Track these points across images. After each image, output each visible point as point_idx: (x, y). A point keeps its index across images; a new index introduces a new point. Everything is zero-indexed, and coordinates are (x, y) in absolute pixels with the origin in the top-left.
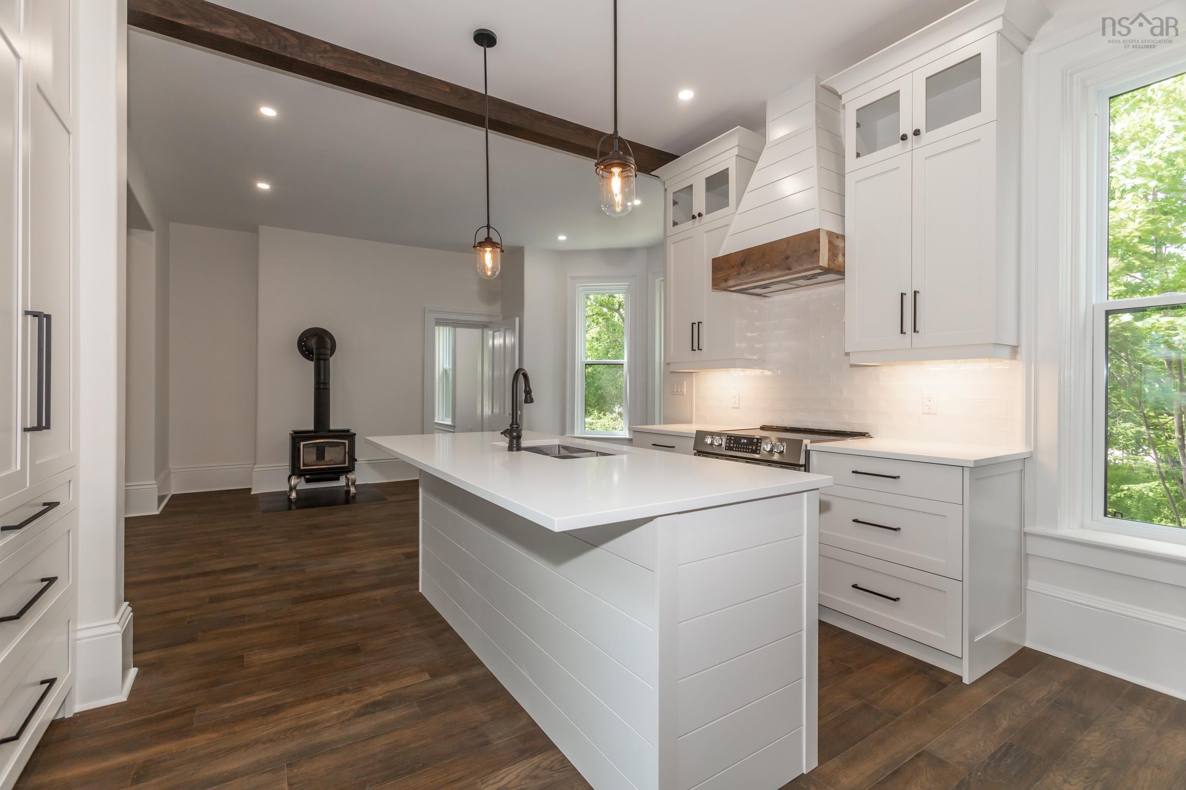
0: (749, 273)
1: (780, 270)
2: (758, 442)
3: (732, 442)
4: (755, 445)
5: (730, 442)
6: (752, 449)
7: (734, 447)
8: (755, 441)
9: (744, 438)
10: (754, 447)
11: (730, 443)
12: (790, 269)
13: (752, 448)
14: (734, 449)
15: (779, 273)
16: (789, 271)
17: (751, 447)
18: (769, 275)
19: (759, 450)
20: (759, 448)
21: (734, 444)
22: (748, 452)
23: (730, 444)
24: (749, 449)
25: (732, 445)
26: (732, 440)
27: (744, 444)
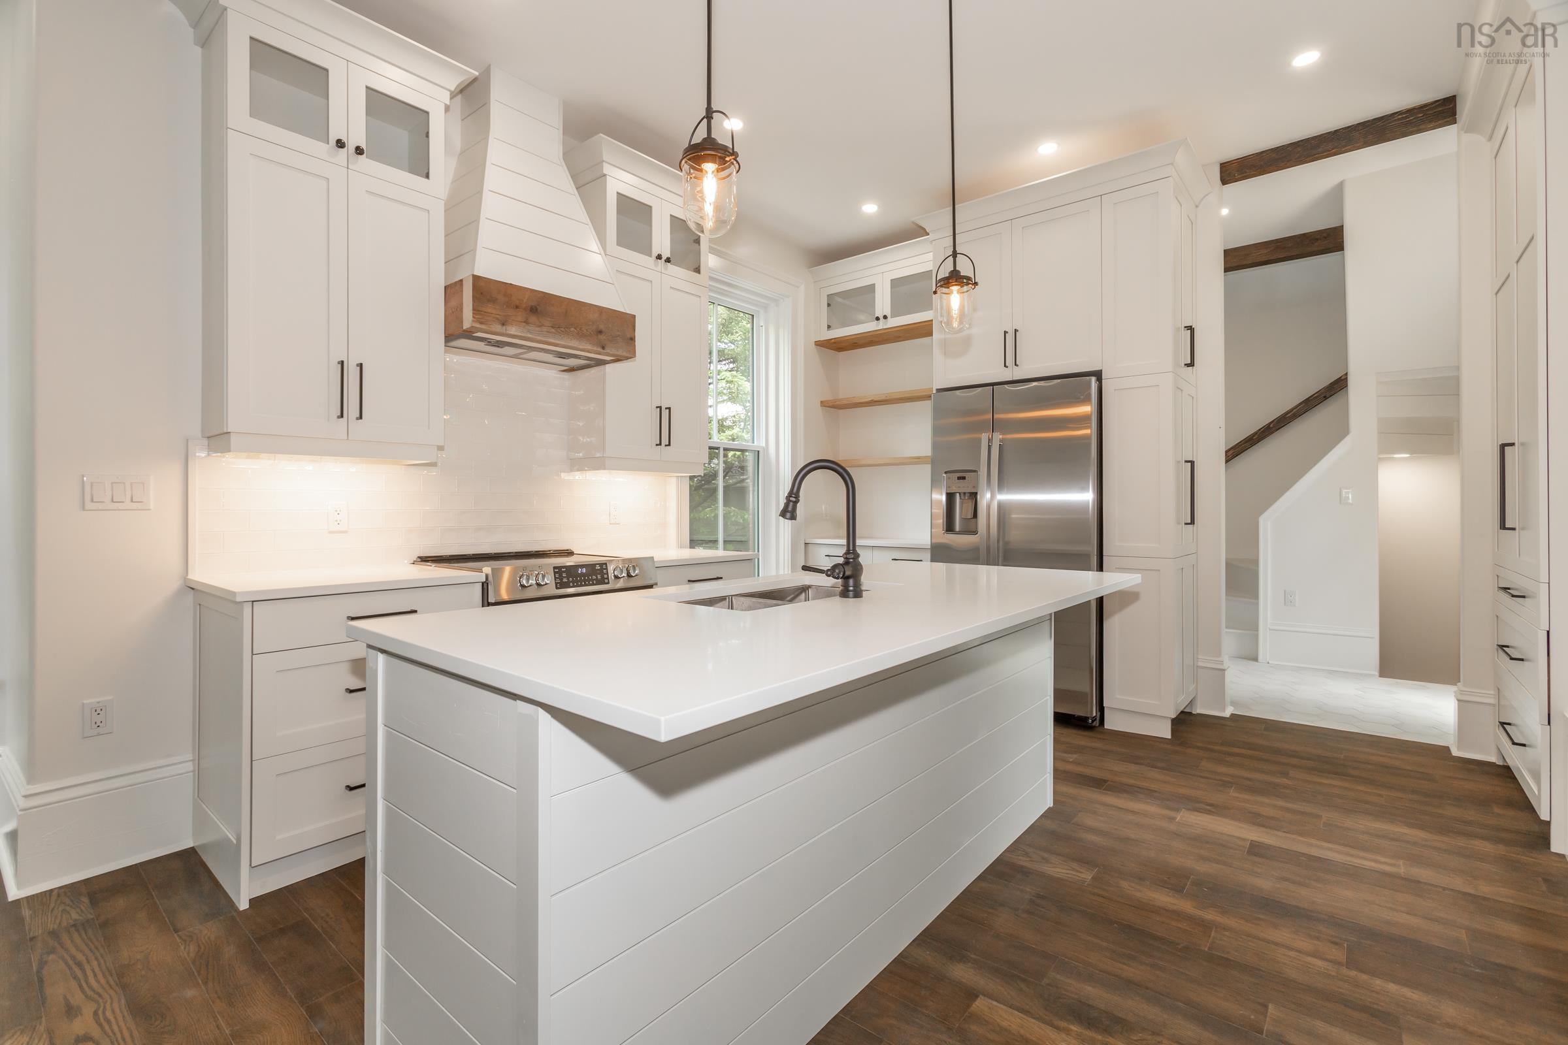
0: (545, 329)
1: (590, 344)
2: (602, 569)
3: (564, 575)
4: (599, 574)
5: (561, 575)
6: (597, 579)
7: (569, 582)
8: (598, 567)
9: (582, 566)
10: (599, 577)
11: (561, 578)
12: (603, 348)
13: (597, 577)
14: (571, 584)
15: (589, 347)
16: (602, 351)
17: (594, 577)
18: (574, 343)
19: (606, 579)
20: (606, 576)
21: (568, 577)
22: (593, 584)
23: (561, 580)
24: (593, 580)
25: (565, 580)
26: (564, 572)
27: (582, 575)
